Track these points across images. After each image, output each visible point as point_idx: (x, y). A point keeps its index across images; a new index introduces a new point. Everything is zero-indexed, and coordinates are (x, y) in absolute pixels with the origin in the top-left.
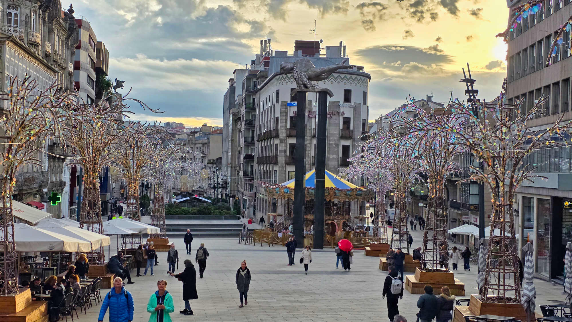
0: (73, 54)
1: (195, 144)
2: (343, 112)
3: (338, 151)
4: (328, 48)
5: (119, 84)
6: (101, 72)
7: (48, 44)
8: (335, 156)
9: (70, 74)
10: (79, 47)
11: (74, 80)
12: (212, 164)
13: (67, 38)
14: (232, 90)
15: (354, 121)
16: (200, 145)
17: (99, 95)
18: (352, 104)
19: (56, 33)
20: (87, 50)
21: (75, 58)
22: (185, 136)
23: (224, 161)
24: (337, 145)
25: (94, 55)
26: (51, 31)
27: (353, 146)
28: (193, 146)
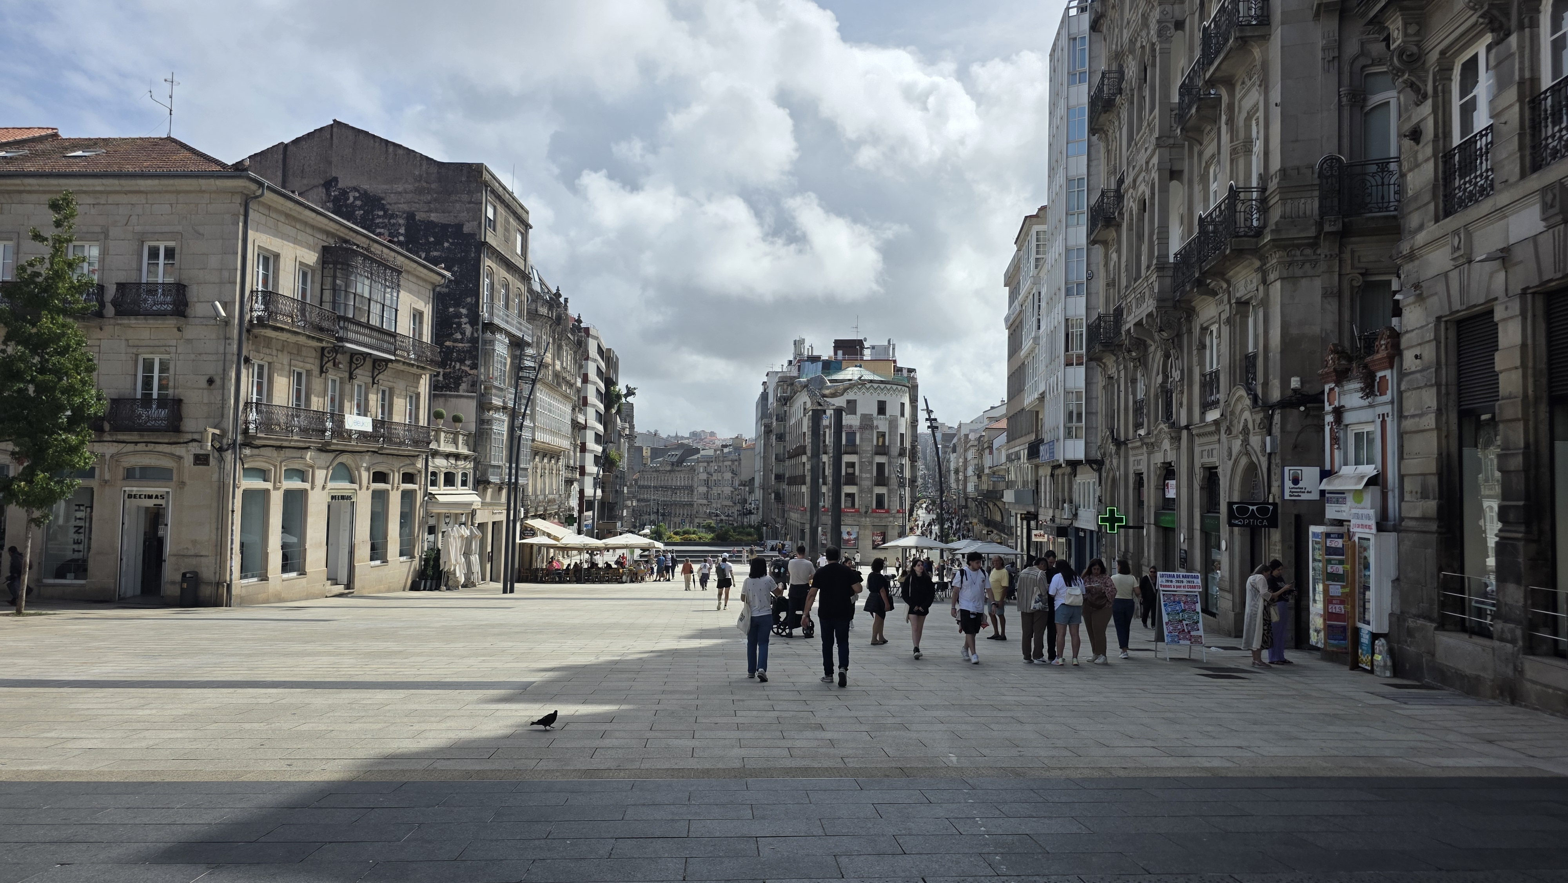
0: (581, 367)
1: (723, 461)
2: (877, 426)
3: (872, 469)
4: (873, 347)
5: (630, 392)
6: (610, 382)
7: (558, 363)
8: (868, 475)
9: (579, 391)
10: (587, 359)
11: (582, 395)
12: (744, 485)
13: (575, 353)
14: (764, 396)
15: (890, 435)
16: (730, 463)
17: (608, 408)
18: (888, 416)
19: (565, 348)
20: (595, 360)
21: (583, 371)
22: (711, 452)
23: (757, 483)
24: (871, 463)
25: (603, 365)
26: (560, 347)
27: (890, 463)
28: (721, 464)
